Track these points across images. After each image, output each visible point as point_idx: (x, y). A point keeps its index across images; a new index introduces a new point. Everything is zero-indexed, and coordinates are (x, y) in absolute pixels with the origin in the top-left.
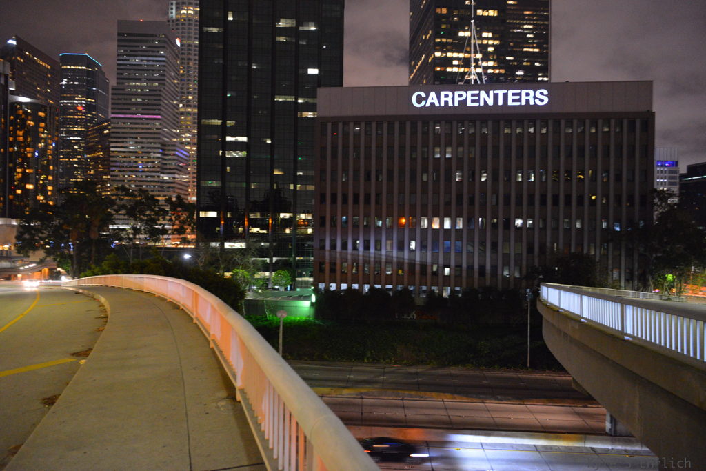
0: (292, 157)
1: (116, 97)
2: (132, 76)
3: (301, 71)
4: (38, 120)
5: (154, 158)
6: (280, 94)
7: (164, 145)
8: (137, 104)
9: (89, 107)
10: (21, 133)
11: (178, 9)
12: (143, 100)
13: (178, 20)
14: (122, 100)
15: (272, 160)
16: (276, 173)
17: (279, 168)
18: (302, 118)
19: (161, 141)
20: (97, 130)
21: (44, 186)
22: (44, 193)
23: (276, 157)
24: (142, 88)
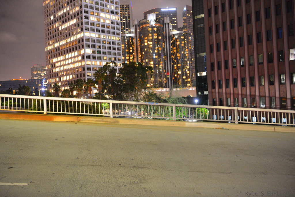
10: (175, 48)
21: (186, 72)
22: (186, 75)
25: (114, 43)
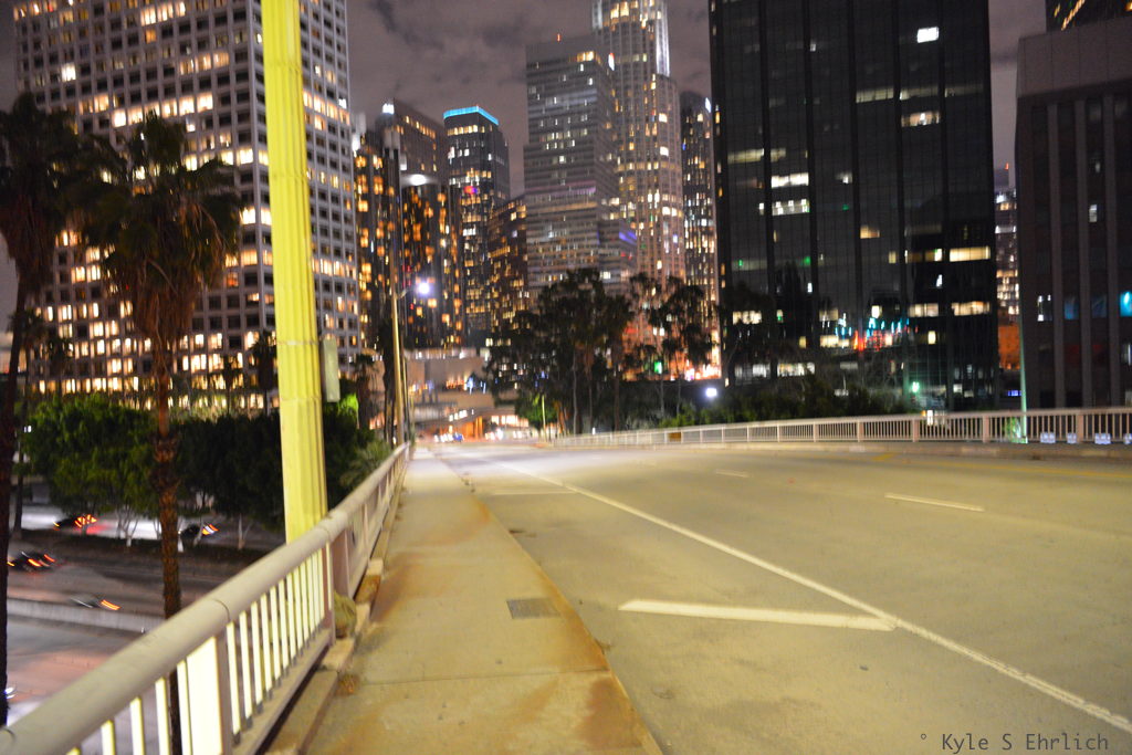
0: (895, 203)
1: (530, 161)
2: (550, 125)
3: (901, 39)
4: (436, 206)
5: (588, 246)
6: (865, 88)
7: (601, 224)
8: (560, 167)
9: (485, 186)
10: (417, 228)
11: (606, 10)
12: (568, 159)
13: (606, 29)
14: (539, 165)
15: (857, 212)
16: (865, 234)
17: (871, 228)
18: (910, 128)
19: (597, 219)
20: (500, 217)
21: (450, 301)
22: (450, 310)
23: (863, 205)
24: (566, 142)
25: (335, 199)
